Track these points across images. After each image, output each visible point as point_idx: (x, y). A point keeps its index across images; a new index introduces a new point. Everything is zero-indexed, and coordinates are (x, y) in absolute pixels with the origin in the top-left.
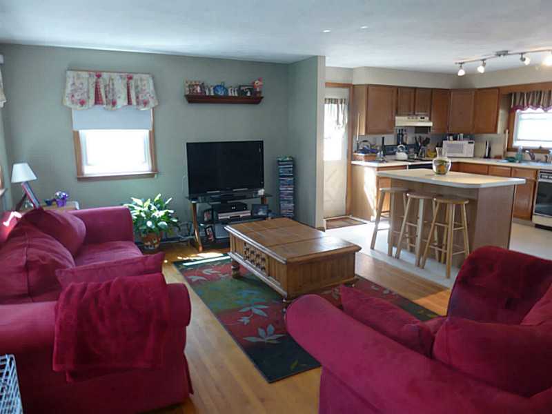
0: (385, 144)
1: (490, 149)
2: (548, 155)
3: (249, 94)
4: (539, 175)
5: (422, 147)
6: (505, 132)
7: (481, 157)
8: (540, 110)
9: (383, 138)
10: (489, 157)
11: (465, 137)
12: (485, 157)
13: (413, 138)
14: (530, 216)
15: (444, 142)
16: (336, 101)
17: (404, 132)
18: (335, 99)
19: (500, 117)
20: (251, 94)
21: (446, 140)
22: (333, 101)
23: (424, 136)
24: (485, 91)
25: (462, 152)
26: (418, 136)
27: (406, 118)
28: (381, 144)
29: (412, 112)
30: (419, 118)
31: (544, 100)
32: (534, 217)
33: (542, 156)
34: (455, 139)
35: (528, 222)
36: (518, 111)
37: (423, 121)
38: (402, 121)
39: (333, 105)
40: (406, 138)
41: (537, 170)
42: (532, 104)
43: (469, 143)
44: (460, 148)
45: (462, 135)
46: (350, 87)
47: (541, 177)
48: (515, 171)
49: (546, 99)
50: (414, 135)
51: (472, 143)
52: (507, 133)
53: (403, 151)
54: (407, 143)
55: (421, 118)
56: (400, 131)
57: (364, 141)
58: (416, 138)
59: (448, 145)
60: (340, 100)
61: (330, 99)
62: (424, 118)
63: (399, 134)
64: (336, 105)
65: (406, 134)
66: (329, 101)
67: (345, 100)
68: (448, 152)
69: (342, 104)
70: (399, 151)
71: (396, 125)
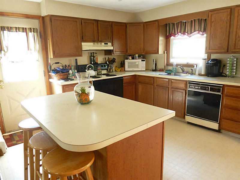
0: (78, 64)
1: (156, 64)
2: (193, 68)
4: (188, 85)
5: (110, 65)
6: (164, 53)
7: (150, 70)
8: (186, 36)
9: (76, 60)
10: (155, 70)
11: (139, 57)
12: (153, 71)
13: (103, 58)
14: (183, 116)
15: (125, 60)
16: (24, 30)
17: (95, 55)
18: (23, 28)
19: (160, 42)
21: (127, 59)
22: (21, 30)
23: (111, 57)
24: (149, 23)
25: (138, 68)
26: (107, 57)
27: (92, 44)
28: (75, 64)
29: (96, 40)
30: (103, 44)
31: (188, 28)
32: (186, 116)
33: (189, 69)
34: (133, 58)
35: (183, 120)
36: (172, 37)
37: (107, 46)
38: (87, 46)
39: (21, 33)
40: (97, 58)
41: (186, 81)
42: (180, 32)
43: (142, 61)
45: (137, 55)
47: (189, 87)
48: (172, 82)
49: (189, 28)
50: (104, 56)
51: (144, 61)
52: (166, 53)
53: (92, 69)
54: (98, 63)
55: (105, 44)
56: (91, 54)
57: (56, 63)
58: (105, 58)
59: (129, 63)
60: (29, 28)
61: (16, 28)
62: (107, 44)
63: (91, 56)
64: (25, 33)
65: (97, 56)
66: (16, 30)
67: (33, 28)
68: (128, 68)
69: (31, 32)
70: (88, 69)
71: (83, 50)
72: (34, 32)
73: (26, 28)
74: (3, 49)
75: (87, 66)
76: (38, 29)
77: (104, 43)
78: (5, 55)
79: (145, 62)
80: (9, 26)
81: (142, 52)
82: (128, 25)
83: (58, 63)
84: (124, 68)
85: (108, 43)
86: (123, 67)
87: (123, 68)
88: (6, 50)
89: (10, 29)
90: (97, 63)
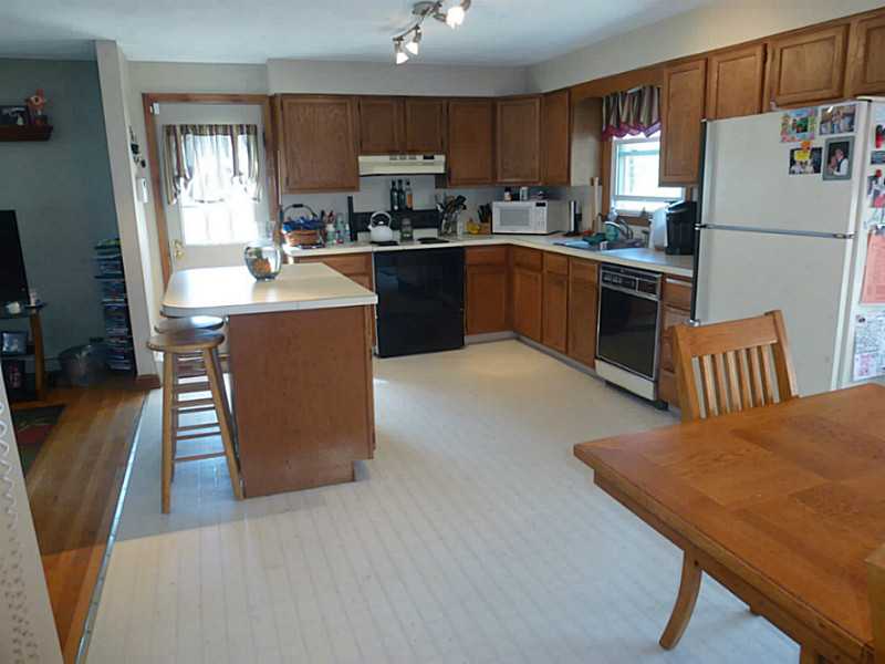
0: (355, 211)
1: (578, 217)
3: (20, 122)
5: (446, 215)
6: (592, 184)
7: (561, 233)
9: (350, 199)
10: (575, 234)
11: (531, 193)
12: (569, 235)
13: (430, 197)
15: (494, 203)
16: (227, 130)
17: (404, 187)
18: (225, 127)
20: (24, 122)
21: (498, 199)
22: (220, 130)
25: (527, 225)
26: (441, 192)
27: (386, 158)
28: (345, 211)
29: (397, 148)
34: (515, 198)
35: (589, 369)
36: (614, 138)
37: (432, 164)
38: (375, 164)
39: (220, 137)
40: (410, 197)
43: (538, 205)
44: (523, 217)
46: (261, 103)
50: (431, 192)
51: (544, 205)
52: (596, 183)
53: (386, 224)
54: (414, 209)
55: (425, 158)
56: (394, 183)
57: (295, 206)
58: (436, 197)
59: (502, 211)
60: (237, 126)
61: (211, 126)
62: (432, 158)
63: (393, 190)
64: (229, 137)
65: (409, 190)
66: (211, 131)
67: (247, 126)
68: (502, 224)
69: (242, 133)
70: (376, 224)
71: (362, 174)
72: (248, 133)
73: (231, 126)
74: (182, 173)
75: (374, 215)
76: (259, 126)
77: (422, 157)
78: (186, 185)
79: (545, 208)
80: (197, 122)
81: (537, 180)
82: (499, 104)
83: (301, 206)
84: (489, 225)
85: (436, 157)
86: (487, 221)
87: (486, 224)
88: (188, 176)
89: (198, 130)
90: (411, 209)
